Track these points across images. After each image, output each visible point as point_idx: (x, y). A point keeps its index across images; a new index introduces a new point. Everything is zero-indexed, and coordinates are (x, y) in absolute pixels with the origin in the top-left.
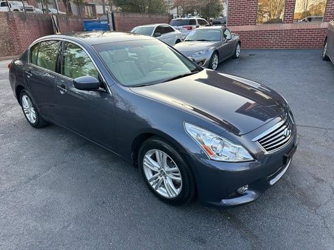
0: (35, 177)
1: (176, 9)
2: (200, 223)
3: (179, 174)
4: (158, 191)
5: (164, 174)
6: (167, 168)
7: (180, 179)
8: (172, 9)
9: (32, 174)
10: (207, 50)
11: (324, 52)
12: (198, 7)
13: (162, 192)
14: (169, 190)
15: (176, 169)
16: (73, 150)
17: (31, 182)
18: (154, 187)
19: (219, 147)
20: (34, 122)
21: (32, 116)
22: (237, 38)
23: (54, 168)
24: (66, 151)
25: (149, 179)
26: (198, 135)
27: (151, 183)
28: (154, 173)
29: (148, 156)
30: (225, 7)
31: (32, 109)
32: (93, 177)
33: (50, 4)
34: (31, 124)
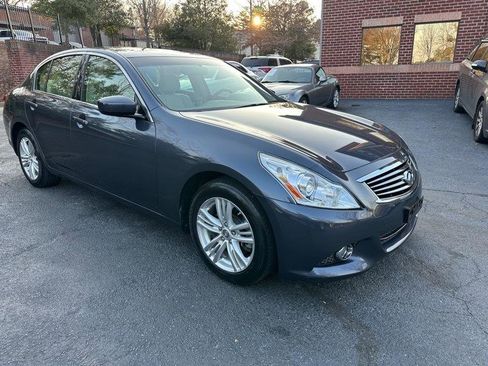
0: (30, 248)
1: (249, 48)
2: (281, 309)
3: (250, 233)
4: (218, 264)
5: (228, 236)
6: (232, 226)
7: (251, 240)
8: (244, 48)
9: (25, 244)
10: (293, 95)
11: (457, 102)
12: (280, 46)
13: (224, 265)
14: (234, 262)
15: (246, 224)
16: (91, 215)
17: (24, 254)
18: (212, 258)
19: (309, 188)
20: (35, 177)
21: (33, 169)
22: (334, 81)
23: (60, 237)
24: (80, 216)
25: (204, 246)
26: (279, 170)
27: (208, 253)
28: (212, 235)
29: (204, 210)
30: (318, 47)
31: (34, 159)
32: (119, 248)
33: (71, 33)
34: (31, 181)
